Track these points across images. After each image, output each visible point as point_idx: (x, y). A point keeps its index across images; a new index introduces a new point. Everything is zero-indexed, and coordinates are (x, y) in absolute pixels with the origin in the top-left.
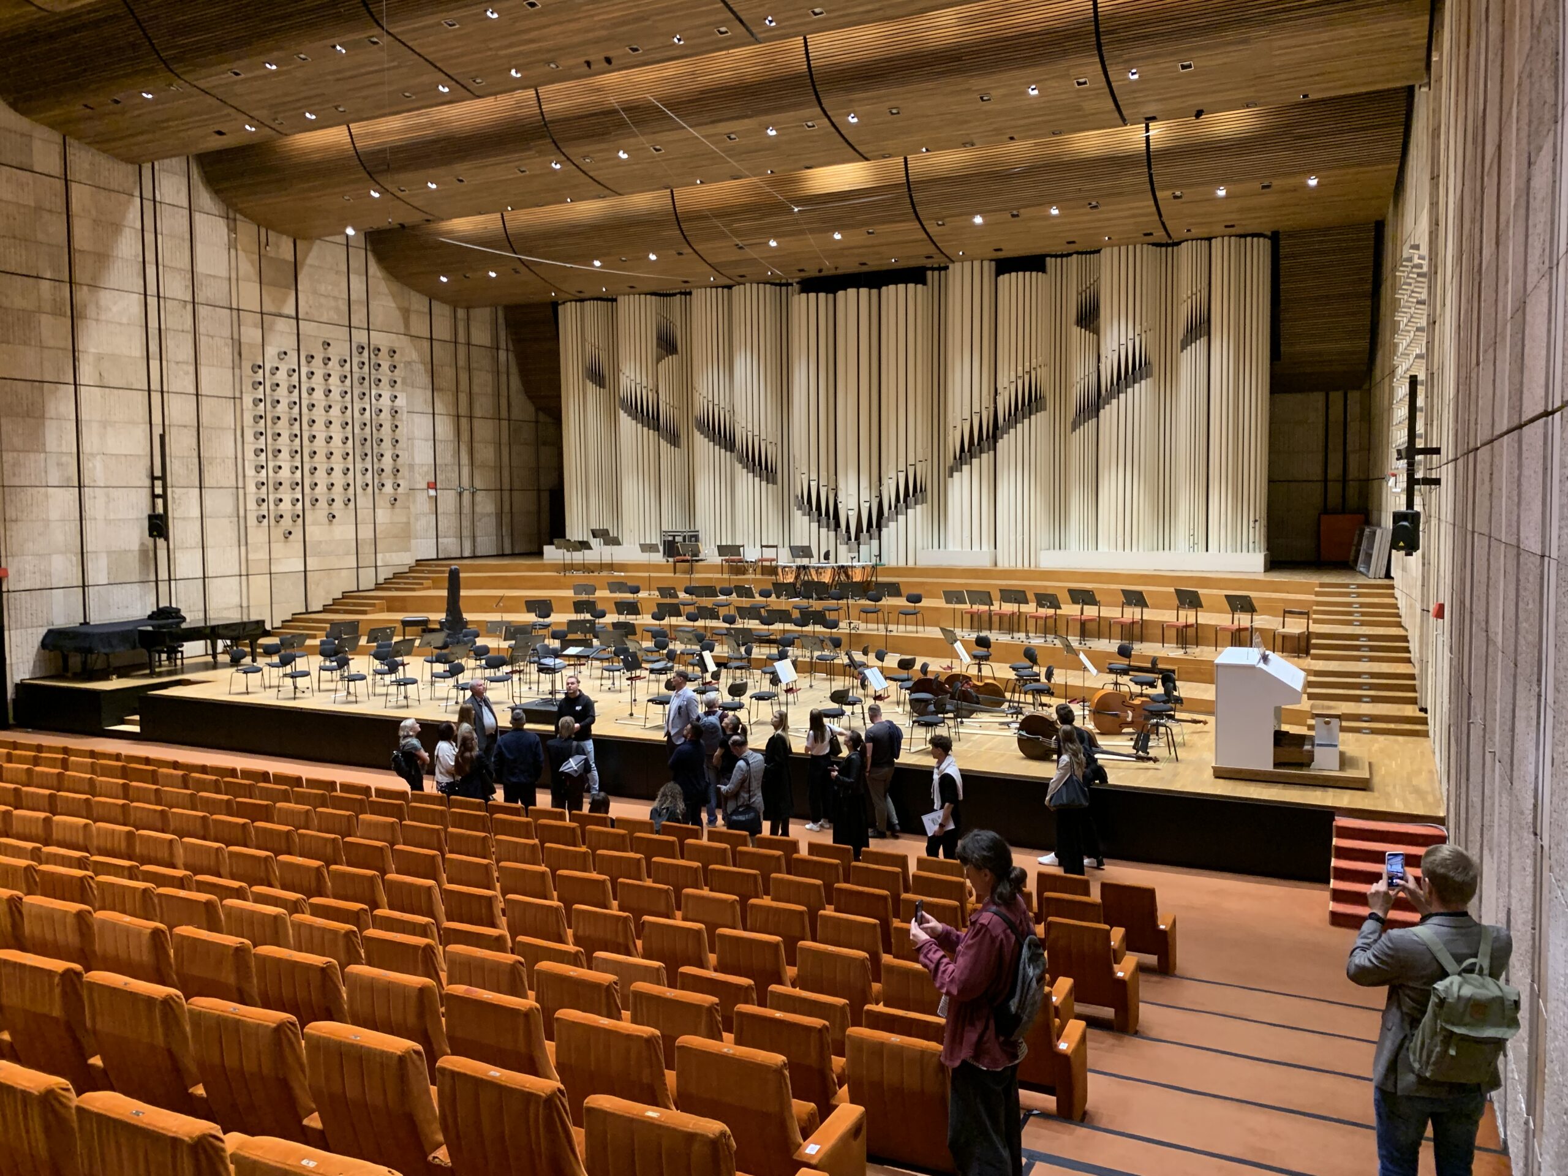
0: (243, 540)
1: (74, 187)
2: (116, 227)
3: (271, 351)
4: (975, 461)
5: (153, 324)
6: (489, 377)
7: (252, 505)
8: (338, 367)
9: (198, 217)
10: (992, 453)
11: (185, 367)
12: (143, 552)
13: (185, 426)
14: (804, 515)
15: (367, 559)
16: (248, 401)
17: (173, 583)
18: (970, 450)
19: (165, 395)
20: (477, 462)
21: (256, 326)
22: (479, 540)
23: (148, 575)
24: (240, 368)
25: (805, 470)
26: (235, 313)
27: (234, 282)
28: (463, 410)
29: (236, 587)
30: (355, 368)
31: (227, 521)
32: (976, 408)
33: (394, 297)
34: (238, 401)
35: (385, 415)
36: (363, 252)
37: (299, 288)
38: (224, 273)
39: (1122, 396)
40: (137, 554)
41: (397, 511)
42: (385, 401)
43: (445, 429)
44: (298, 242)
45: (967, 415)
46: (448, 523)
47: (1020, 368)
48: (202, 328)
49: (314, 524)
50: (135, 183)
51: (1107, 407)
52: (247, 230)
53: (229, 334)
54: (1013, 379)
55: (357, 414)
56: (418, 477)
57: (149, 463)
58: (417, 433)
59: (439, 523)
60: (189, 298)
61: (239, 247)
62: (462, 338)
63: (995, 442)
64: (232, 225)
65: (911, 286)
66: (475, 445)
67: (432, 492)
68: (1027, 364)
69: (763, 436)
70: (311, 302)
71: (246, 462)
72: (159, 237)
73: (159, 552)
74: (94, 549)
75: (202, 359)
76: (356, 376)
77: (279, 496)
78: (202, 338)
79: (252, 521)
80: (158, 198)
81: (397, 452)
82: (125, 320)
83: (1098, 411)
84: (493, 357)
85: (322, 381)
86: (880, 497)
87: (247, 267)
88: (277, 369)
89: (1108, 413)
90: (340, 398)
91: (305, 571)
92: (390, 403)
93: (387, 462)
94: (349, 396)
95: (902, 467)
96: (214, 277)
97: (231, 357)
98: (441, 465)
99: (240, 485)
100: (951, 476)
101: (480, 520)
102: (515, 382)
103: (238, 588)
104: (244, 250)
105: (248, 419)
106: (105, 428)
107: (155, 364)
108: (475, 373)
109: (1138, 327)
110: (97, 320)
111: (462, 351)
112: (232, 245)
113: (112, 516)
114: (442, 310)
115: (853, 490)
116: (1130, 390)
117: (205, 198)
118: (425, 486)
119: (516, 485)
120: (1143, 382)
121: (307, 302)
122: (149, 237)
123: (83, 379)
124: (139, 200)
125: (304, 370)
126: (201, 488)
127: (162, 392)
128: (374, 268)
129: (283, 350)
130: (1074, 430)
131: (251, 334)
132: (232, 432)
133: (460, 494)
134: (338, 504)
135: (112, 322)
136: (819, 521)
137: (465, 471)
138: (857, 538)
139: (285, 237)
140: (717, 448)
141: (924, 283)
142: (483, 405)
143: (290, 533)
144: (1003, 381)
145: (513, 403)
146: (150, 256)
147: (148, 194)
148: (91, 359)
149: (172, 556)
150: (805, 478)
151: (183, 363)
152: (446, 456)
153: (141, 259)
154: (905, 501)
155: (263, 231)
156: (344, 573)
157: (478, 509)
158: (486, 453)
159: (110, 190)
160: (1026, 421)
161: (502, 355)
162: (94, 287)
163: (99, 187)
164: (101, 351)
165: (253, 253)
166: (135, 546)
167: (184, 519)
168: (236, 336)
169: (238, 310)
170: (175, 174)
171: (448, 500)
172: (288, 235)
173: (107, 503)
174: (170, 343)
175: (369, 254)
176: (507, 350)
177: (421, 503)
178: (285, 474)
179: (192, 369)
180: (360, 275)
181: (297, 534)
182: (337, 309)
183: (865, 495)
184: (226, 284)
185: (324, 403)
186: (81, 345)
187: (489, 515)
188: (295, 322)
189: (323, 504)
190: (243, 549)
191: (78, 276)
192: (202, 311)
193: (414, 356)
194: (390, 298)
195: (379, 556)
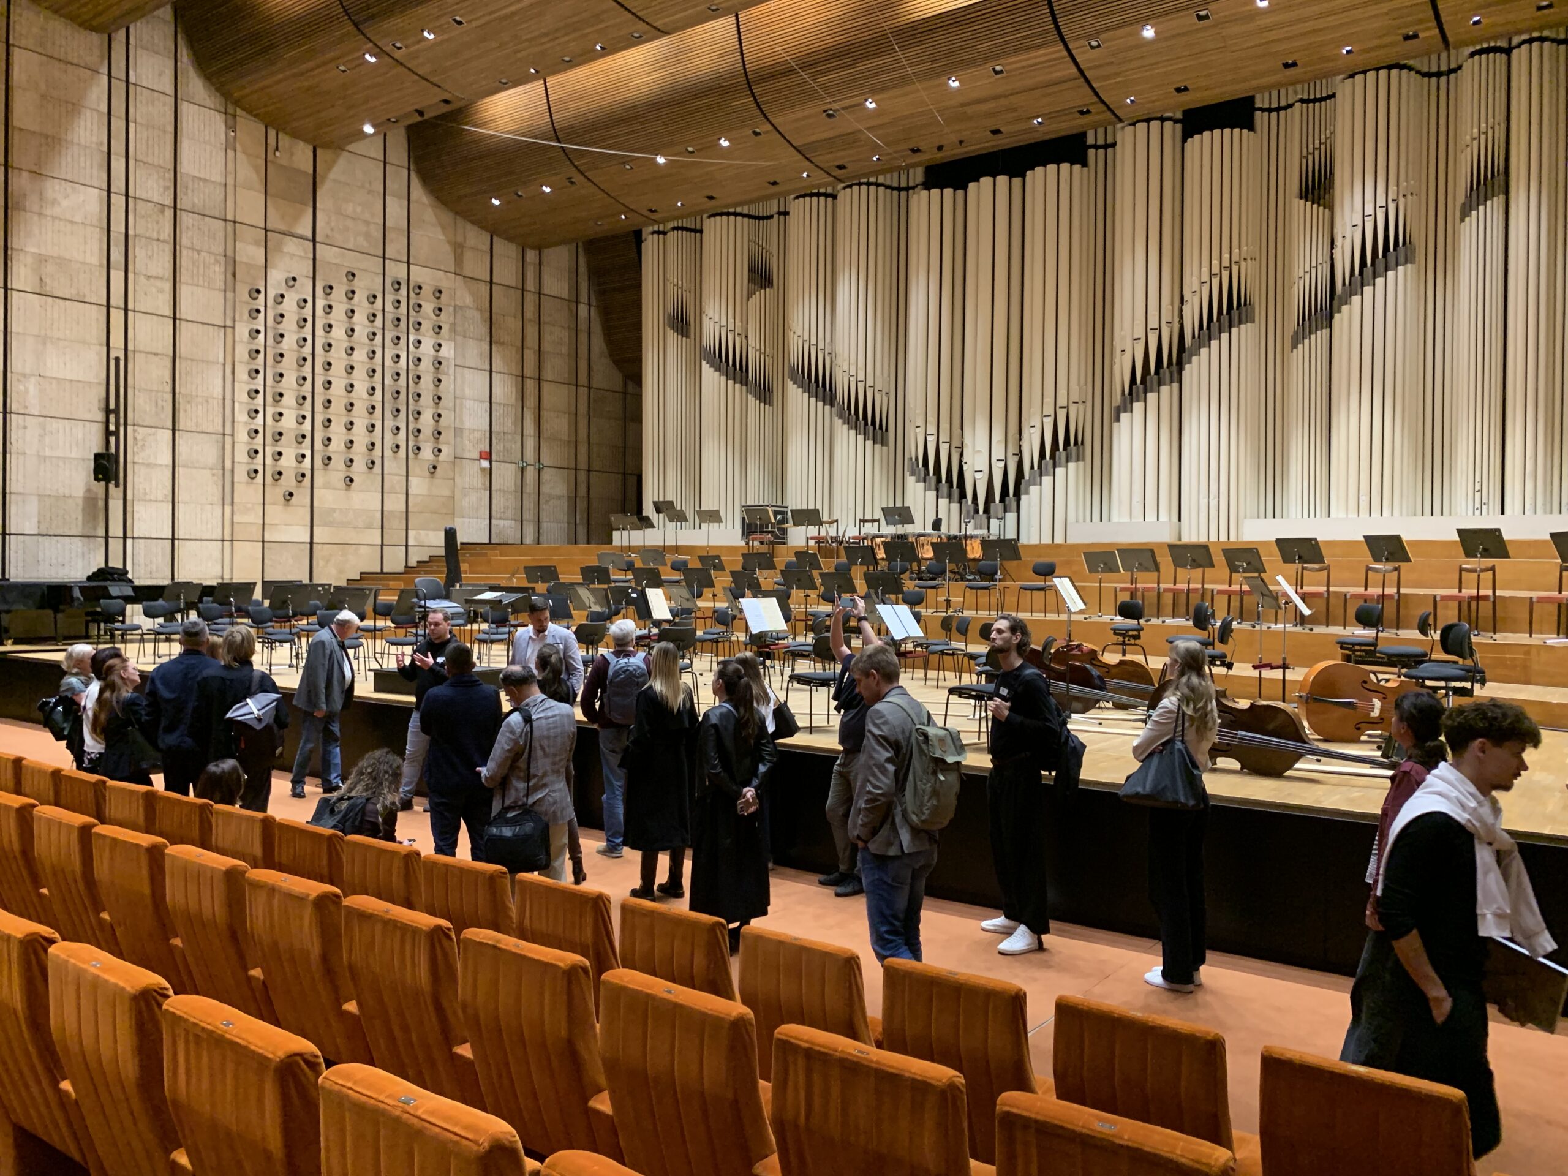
0: (228, 497)
1: (16, 53)
2: (73, 108)
3: (277, 277)
4: (1152, 397)
5: (118, 227)
6: (565, 335)
7: (242, 456)
8: (366, 304)
9: (185, 108)
10: (1175, 385)
11: (159, 283)
12: (89, 500)
13: (156, 354)
14: (918, 481)
15: (395, 534)
16: (242, 330)
17: (129, 542)
18: (1143, 381)
19: (130, 314)
20: (545, 434)
21: (256, 243)
22: (545, 526)
23: (95, 528)
24: (234, 291)
25: (920, 421)
26: (230, 226)
27: (230, 189)
28: (530, 369)
29: (217, 554)
30: (389, 307)
31: (208, 472)
32: (1153, 323)
33: (443, 228)
34: (229, 331)
35: (426, 366)
36: (406, 171)
37: (318, 205)
38: (218, 178)
39: (1368, 290)
40: (80, 502)
41: (437, 481)
42: (427, 348)
43: (505, 389)
44: (319, 151)
45: (1140, 333)
46: (504, 502)
47: (1215, 262)
48: (184, 240)
49: (327, 486)
50: (102, 57)
51: (1345, 308)
52: (251, 129)
53: (221, 250)
54: (1205, 278)
55: (388, 362)
56: (468, 445)
57: (104, 394)
58: (468, 392)
59: (494, 501)
60: (169, 201)
61: (239, 148)
62: (531, 285)
63: (1181, 369)
64: (231, 122)
65: (1065, 167)
66: (544, 413)
67: (485, 464)
68: (1226, 256)
69: (870, 383)
70: (333, 224)
71: (236, 405)
72: (132, 125)
73: (111, 502)
74: (21, 490)
75: (184, 276)
76: (389, 317)
77: (279, 449)
78: (184, 252)
79: (241, 475)
80: (132, 79)
81: (439, 411)
82: (78, 218)
83: (1331, 317)
84: (570, 310)
85: (344, 318)
86: (1020, 454)
87: (248, 172)
88: (282, 296)
89: (1346, 318)
90: (367, 341)
91: (311, 543)
92: (433, 352)
93: (427, 421)
94: (379, 338)
95: (1049, 410)
96: (205, 180)
97: (222, 278)
98: (498, 433)
99: (228, 431)
100: (1118, 420)
101: (547, 502)
102: (599, 343)
103: (220, 556)
104: (244, 152)
105: (242, 352)
106: (45, 344)
107: (117, 276)
108: (546, 329)
109: (1393, 188)
110: (40, 214)
111: (531, 300)
112: (230, 145)
113: (48, 453)
114: (506, 251)
115: (982, 444)
116: (1380, 281)
117: (195, 85)
118: (477, 456)
119: (596, 465)
120: (1401, 269)
121: (328, 223)
122: (118, 124)
123: (15, 283)
124: (106, 78)
125: (321, 303)
126: (174, 430)
127: (126, 310)
128: (418, 192)
129: (292, 275)
130: (1294, 346)
131: (250, 252)
132: (221, 367)
133: (523, 470)
134: (360, 466)
135: (60, 220)
136: (937, 490)
137: (530, 444)
138: (987, 510)
139: (301, 144)
140: (813, 400)
141: (1084, 164)
142: (556, 367)
143: (291, 494)
144: (1191, 282)
145: (594, 367)
146: (118, 146)
147: (119, 71)
148: (29, 260)
149: (129, 509)
150: (920, 432)
151: (157, 278)
152: (506, 422)
153: (105, 149)
154: (1053, 456)
155: (272, 133)
156: (364, 550)
157: (545, 489)
158: (558, 424)
159: (67, 63)
160: (1224, 336)
161: (583, 310)
162: (37, 174)
163: (51, 57)
164: (43, 252)
165: (257, 157)
166: (79, 492)
167: (148, 465)
168: (230, 253)
169: (235, 222)
170: (157, 53)
171: (506, 475)
172: (305, 141)
173: (42, 437)
174: (140, 254)
175: (413, 174)
176: (589, 305)
177: (472, 474)
178: (289, 422)
179: (168, 286)
180: (400, 197)
181: (302, 497)
182: (367, 236)
183: (998, 452)
184: (219, 191)
185: (346, 345)
186: (15, 242)
187: (559, 498)
188: (311, 244)
189: (338, 463)
190: (228, 509)
191: (15, 159)
192: (185, 219)
193: (468, 300)
194: (439, 229)
195: (411, 533)
